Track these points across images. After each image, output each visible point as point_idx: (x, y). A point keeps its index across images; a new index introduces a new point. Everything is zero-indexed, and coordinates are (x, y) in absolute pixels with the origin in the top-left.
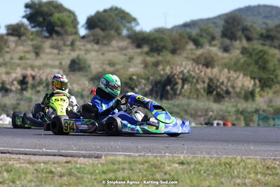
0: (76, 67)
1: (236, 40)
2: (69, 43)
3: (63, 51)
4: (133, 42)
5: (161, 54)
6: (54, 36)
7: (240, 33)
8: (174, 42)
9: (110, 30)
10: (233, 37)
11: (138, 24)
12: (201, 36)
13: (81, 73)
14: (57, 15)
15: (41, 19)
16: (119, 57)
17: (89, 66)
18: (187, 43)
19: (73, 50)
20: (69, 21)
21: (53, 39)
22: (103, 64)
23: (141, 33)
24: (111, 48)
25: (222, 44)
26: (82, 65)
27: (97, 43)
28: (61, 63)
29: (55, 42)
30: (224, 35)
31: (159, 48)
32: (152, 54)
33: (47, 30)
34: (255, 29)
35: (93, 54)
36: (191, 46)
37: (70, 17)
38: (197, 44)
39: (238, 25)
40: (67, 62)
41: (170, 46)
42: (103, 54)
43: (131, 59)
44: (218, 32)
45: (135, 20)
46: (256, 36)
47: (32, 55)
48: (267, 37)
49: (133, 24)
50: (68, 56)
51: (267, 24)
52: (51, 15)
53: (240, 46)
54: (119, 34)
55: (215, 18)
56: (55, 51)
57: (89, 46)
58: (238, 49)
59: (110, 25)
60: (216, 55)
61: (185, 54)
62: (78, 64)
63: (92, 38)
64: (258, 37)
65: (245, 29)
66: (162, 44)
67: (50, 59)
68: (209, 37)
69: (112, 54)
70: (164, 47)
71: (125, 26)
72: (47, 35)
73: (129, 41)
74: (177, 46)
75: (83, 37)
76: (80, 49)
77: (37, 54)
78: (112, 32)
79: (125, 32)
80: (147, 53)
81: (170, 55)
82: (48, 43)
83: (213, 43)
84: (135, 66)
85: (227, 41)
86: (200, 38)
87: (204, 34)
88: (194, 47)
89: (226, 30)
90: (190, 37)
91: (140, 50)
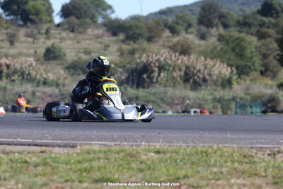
0: (51, 55)
1: (212, 27)
2: (44, 31)
3: (38, 39)
4: (109, 30)
5: (137, 42)
6: (29, 24)
7: (216, 21)
8: (150, 29)
9: (86, 18)
10: (209, 24)
11: (113, 12)
12: (177, 23)
13: (56, 62)
14: (31, 3)
15: (15, 7)
16: (94, 46)
17: (65, 55)
18: (163, 30)
19: (48, 38)
20: (43, 9)
21: (28, 27)
22: (79, 52)
23: (117, 21)
24: (86, 37)
25: (198, 31)
26: (57, 54)
27: (72, 31)
28: (36, 52)
29: (29, 31)
30: (200, 22)
31: (135, 35)
32: (127, 42)
33: (22, 18)
34: (232, 16)
35: (69, 42)
36: (167, 33)
37: (44, 5)
38: (173, 31)
39: (215, 12)
40: (42, 51)
41: (147, 34)
42: (78, 42)
43: (106, 47)
44: (194, 19)
45: (110, 7)
46: (232, 23)
47: (7, 44)
48: (244, 24)
49: (109, 12)
50: (42, 45)
51: (243, 11)
52: (26, 3)
53: (217, 34)
54: (95, 22)
55: (191, 5)
56: (30, 40)
57: (64, 34)
58: (215, 36)
59: (85, 13)
60: (193, 42)
61: (161, 42)
62: (54, 53)
63: (67, 26)
64: (235, 24)
65: (221, 16)
66: (138, 31)
67: (25, 48)
68: (185, 25)
69: (87, 42)
70: (139, 35)
71: (100, 14)
72: (21, 23)
73: (105, 28)
74: (153, 34)
75: (58, 25)
76: (55, 38)
77: (12, 43)
78: (88, 20)
79: (100, 20)
80: (123, 41)
81: (146, 42)
82: (23, 31)
83: (190, 30)
84: (111, 54)
85: (203, 29)
86: (176, 26)
87: (180, 22)
88: (170, 35)
89: (203, 17)
90: (166, 26)
91: (115, 38)
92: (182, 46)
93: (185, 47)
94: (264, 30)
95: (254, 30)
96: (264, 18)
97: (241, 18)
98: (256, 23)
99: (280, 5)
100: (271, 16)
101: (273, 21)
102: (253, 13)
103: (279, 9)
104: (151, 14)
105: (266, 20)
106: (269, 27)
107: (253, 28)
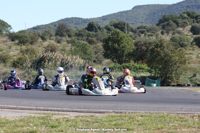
1: (63, 37)
4: (10, 38)
5: (25, 44)
7: (65, 33)
8: (32, 38)
10: (62, 35)
11: (12, 28)
12: (45, 34)
16: (3, 46)
18: (38, 38)
23: (14, 33)
25: (56, 39)
30: (57, 34)
31: (24, 41)
32: (20, 44)
34: (73, 31)
36: (40, 40)
38: (43, 39)
39: (64, 28)
41: (30, 40)
43: (10, 47)
44: (53, 33)
45: (10, 26)
46: (73, 34)
48: (79, 35)
49: (9, 28)
51: (77, 28)
54: (2, 34)
55: (49, 24)
58: (65, 41)
65: (68, 31)
66: (25, 39)
68: (49, 35)
70: (26, 41)
71: (5, 30)
73: (8, 37)
80: (18, 44)
81: (30, 45)
83: (52, 38)
84: (13, 51)
85: (59, 37)
89: (58, 31)
90: (39, 35)
91: (13, 42)
93: (53, 48)
94: (90, 38)
95: (85, 38)
96: (89, 32)
97: (77, 32)
98: (86, 34)
99: (97, 25)
100: (93, 31)
101: (95, 33)
102: (83, 29)
103: (97, 27)
104: (28, 29)
105: (91, 33)
106: (92, 37)
107: (84, 37)
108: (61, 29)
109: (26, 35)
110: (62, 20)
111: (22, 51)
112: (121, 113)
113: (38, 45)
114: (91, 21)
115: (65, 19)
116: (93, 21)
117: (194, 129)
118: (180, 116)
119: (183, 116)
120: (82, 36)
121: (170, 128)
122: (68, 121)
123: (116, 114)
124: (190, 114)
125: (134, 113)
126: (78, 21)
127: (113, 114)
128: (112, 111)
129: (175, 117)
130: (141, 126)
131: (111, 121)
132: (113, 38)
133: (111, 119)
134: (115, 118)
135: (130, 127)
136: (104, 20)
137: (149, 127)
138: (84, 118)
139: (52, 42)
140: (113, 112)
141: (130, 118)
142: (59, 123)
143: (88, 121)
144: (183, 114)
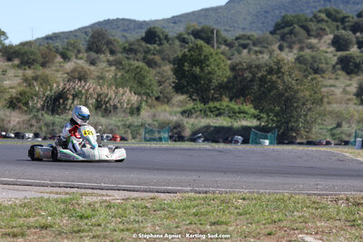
1: (101, 53)
4: (4, 56)
5: (32, 67)
7: (104, 47)
8: (44, 55)
10: (98, 51)
11: (7, 38)
12: (68, 49)
18: (55, 56)
23: (11, 47)
25: (88, 57)
30: (89, 49)
31: (30, 61)
32: (23, 67)
34: (118, 43)
36: (59, 59)
38: (65, 57)
39: (103, 38)
41: (41, 60)
43: (4, 72)
44: (83, 47)
45: (4, 34)
46: (119, 49)
48: (130, 50)
49: (2, 38)
51: (125, 37)
53: (105, 59)
55: (75, 31)
64: (121, 50)
65: (109, 43)
66: (32, 57)
68: (75, 51)
70: (34, 60)
74: (47, 59)
80: (19, 66)
81: (40, 68)
83: (80, 56)
84: (10, 79)
85: (93, 55)
86: (67, 52)
87: (70, 48)
88: (62, 60)
89: (92, 44)
90: (57, 51)
91: (10, 63)
92: (79, 73)
93: (82, 74)
94: (150, 57)
95: (140, 56)
96: (149, 45)
97: (127, 45)
98: (142, 50)
99: (163, 33)
100: (154, 43)
101: (158, 48)
102: (138, 40)
103: (161, 36)
104: (38, 39)
105: (151, 47)
106: (154, 54)
107: (139, 54)
108: (97, 40)
109: (33, 49)
110: (99, 23)
111: (26, 80)
112: (206, 192)
113: (54, 68)
114: (152, 26)
115: (105, 21)
116: (156, 26)
117: (338, 223)
118: (313, 198)
119: (318, 199)
120: (135, 53)
121: (295, 221)
122: (109, 207)
123: (198, 195)
124: (331, 195)
125: (230, 193)
126: (127, 26)
127: (192, 194)
128: (189, 189)
129: (304, 201)
130: (241, 217)
131: (189, 207)
132: (192, 56)
133: (188, 203)
134: (195, 203)
135: (223, 219)
136: (175, 23)
137: (256, 218)
138: (140, 202)
139: (81, 62)
140: (191, 191)
141: (222, 202)
142: (94, 210)
143: (146, 207)
144: (319, 195)
